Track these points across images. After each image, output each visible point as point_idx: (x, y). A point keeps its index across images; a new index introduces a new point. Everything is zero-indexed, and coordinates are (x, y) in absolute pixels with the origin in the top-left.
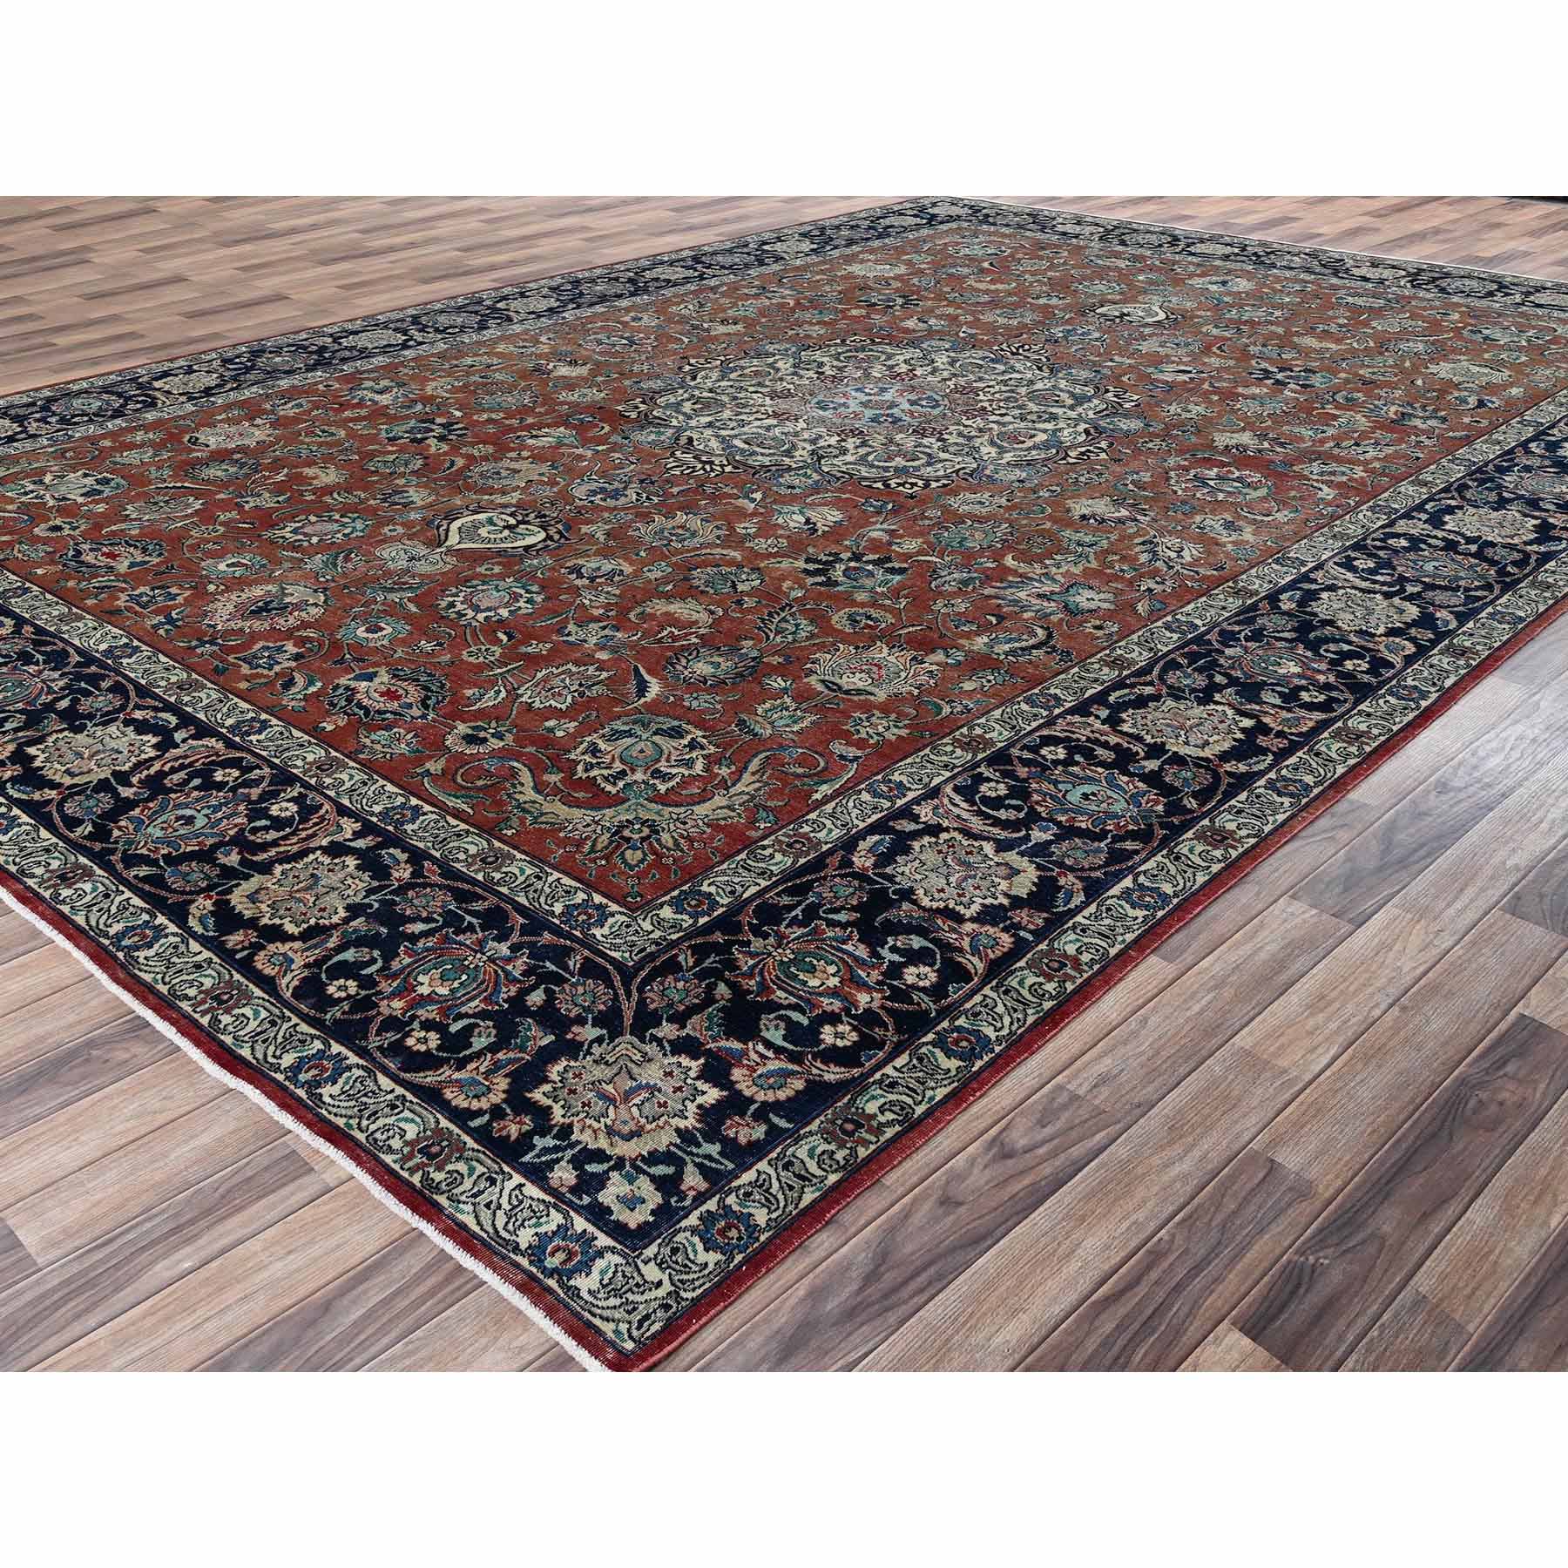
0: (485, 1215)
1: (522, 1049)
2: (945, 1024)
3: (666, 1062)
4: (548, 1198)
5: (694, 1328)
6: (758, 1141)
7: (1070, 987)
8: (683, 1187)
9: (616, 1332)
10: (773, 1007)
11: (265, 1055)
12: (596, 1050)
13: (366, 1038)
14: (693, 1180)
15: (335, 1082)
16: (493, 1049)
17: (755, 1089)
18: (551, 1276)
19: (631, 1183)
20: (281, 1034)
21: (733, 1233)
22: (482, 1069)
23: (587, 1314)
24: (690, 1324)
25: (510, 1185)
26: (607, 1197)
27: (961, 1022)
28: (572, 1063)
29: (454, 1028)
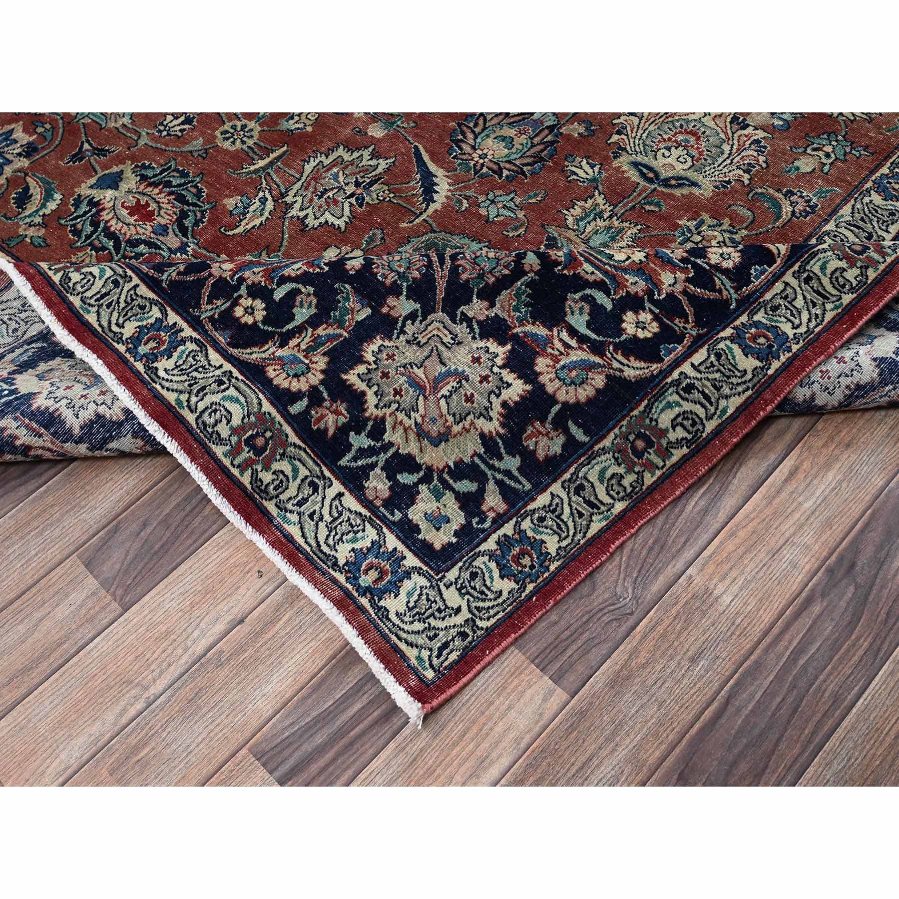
0: (309, 525)
1: (340, 324)
2: (744, 318)
3: (474, 346)
4: (364, 512)
5: (487, 659)
6: (555, 456)
7: (872, 274)
8: (484, 508)
9: (419, 658)
10: (579, 283)
11: (110, 323)
12: (410, 328)
13: (198, 305)
14: (493, 501)
15: (170, 357)
16: (314, 322)
17: (557, 383)
18: (364, 595)
19: (438, 500)
20: (123, 297)
21: (526, 561)
22: (303, 346)
23: (393, 637)
24: (484, 655)
25: (331, 493)
26: (416, 514)
27: (759, 317)
28: (387, 343)
29: (279, 294)
